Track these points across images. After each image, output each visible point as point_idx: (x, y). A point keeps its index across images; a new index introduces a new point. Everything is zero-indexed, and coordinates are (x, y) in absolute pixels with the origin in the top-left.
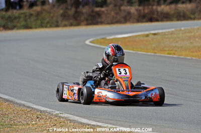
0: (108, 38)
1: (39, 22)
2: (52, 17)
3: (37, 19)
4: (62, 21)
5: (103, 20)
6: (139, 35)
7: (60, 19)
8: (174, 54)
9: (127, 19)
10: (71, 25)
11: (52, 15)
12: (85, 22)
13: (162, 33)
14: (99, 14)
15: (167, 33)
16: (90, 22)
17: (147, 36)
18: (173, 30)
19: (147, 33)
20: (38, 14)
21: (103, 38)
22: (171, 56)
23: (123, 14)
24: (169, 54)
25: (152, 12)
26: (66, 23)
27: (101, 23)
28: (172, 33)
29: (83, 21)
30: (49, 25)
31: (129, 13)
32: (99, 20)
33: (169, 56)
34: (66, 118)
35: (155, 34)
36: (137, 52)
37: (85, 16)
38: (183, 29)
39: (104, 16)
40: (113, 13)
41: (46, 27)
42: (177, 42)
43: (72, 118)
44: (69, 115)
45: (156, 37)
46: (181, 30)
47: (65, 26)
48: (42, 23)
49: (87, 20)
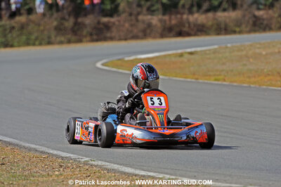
0: (127, 59)
1: (24, 38)
2: (43, 31)
3: (21, 34)
4: (56, 36)
5: (113, 34)
6: (169, 55)
7: (53, 33)
8: (224, 80)
9: (146, 33)
10: (69, 42)
11: (42, 28)
12: (88, 38)
13: (201, 51)
14: (107, 27)
15: (208, 52)
16: (95, 37)
17: (181, 55)
18: (216, 47)
19: (180, 51)
20: (22, 27)
21: (120, 60)
22: (220, 83)
23: (141, 26)
24: (216, 80)
25: (181, 24)
26: (63, 39)
27: (111, 39)
28: (215, 52)
29: (86, 36)
30: (37, 43)
31: (149, 25)
32: (108, 35)
33: (216, 82)
34: (100, 167)
35: (191, 53)
36: (171, 78)
37: (89, 29)
38: (229, 45)
39: (114, 29)
40: (127, 25)
41: (34, 45)
42: (224, 64)
43: (109, 167)
44: (104, 163)
45: (192, 56)
46: (227, 47)
47: (61, 43)
48: (28, 39)
49: (91, 35)
